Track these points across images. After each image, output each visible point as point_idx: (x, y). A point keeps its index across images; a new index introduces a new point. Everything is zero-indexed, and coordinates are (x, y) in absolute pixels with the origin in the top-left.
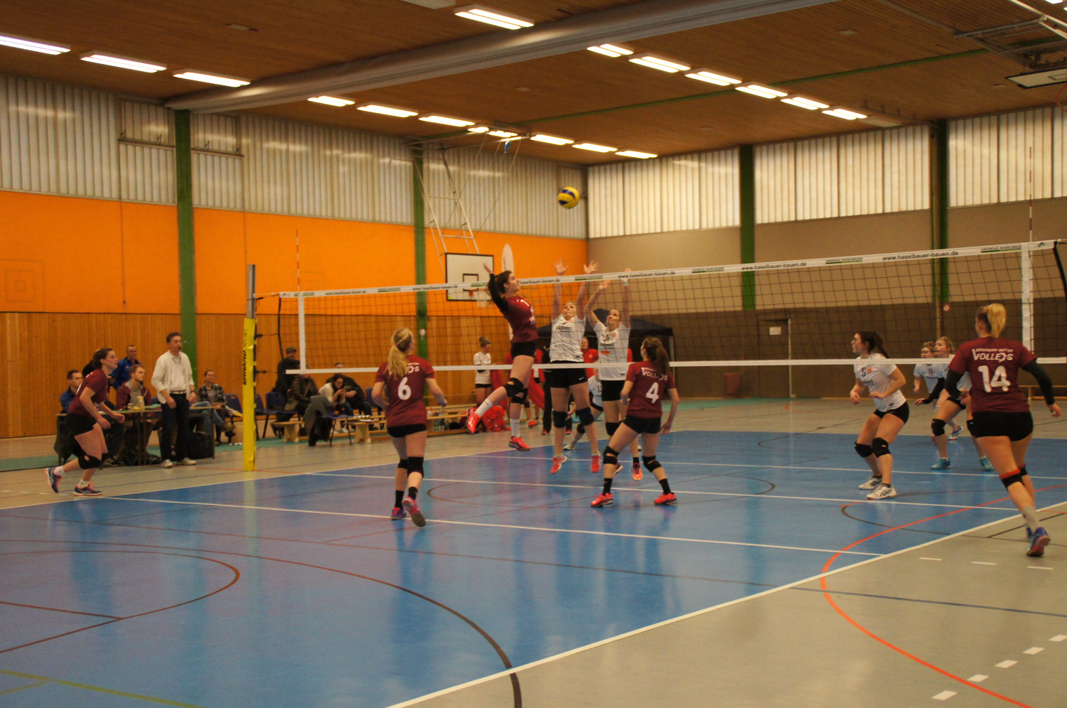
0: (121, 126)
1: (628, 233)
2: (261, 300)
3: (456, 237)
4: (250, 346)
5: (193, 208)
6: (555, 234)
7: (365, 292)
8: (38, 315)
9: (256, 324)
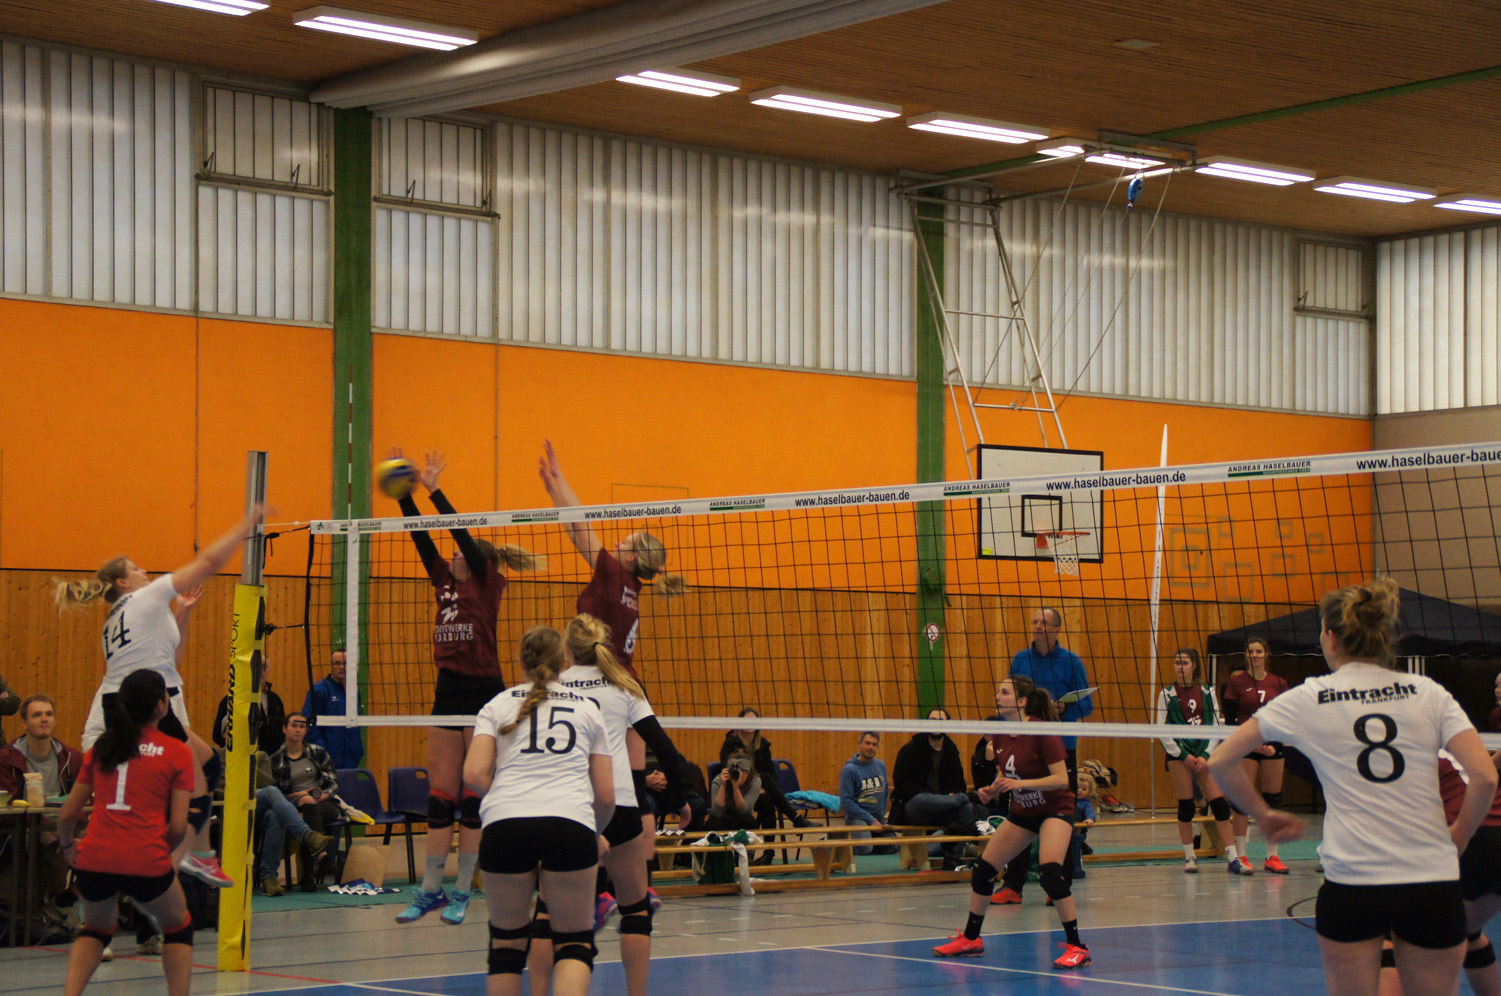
0: (205, 145)
1: (1475, 402)
2: (275, 540)
3: (1012, 409)
4: (243, 653)
5: (371, 334)
6: (1286, 405)
7: (484, 521)
9: (262, 599)
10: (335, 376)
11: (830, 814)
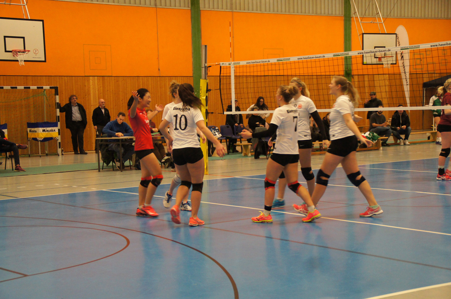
2: (210, 68)
3: (371, 23)
4: (204, 96)
5: (200, 10)
7: (269, 61)
8: (108, 78)
9: (207, 83)
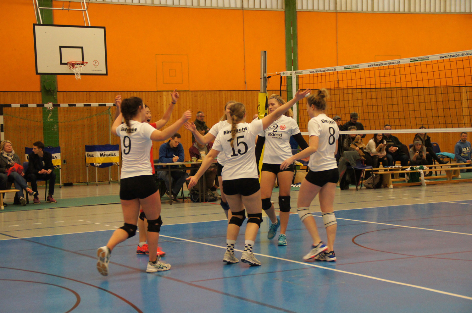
2: (270, 78)
4: (262, 114)
5: (296, 12)
7: (335, 70)
8: (185, 93)
9: (267, 97)
10: (286, 26)
11: (451, 160)
